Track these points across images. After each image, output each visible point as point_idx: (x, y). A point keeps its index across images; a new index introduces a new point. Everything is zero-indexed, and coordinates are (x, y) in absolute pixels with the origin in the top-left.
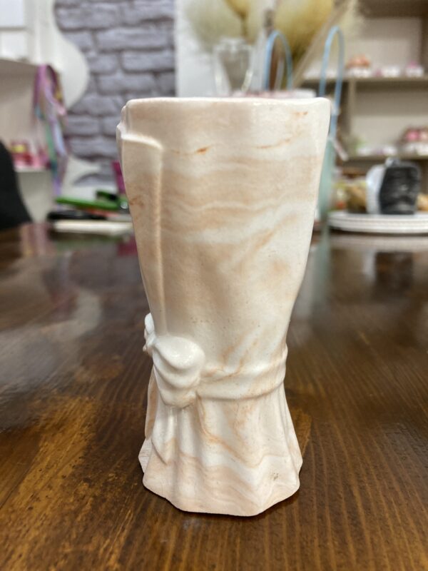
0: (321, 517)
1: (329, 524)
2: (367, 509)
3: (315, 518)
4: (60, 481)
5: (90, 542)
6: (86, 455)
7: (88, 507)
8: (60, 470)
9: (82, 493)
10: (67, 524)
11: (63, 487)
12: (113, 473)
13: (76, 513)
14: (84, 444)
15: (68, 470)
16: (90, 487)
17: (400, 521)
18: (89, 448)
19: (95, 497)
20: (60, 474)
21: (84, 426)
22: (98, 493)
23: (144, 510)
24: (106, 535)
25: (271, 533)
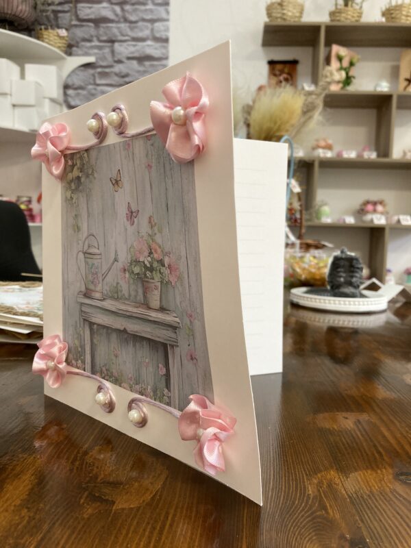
0: (144, 530)
1: (147, 533)
2: (171, 526)
3: (141, 530)
4: (12, 508)
5: (22, 538)
6: (30, 493)
7: (25, 522)
8: (13, 501)
9: (23, 514)
10: (13, 529)
11: (13, 511)
13: (18, 524)
14: (30, 487)
15: (18, 502)
16: (28, 511)
17: (184, 533)
18: (32, 489)
19: (29, 517)
20: (13, 504)
21: (32, 475)
22: (32, 515)
23: (54, 524)
24: (31, 536)
25: (116, 537)
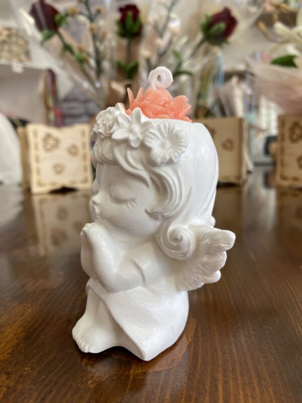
12: (29, 367)
